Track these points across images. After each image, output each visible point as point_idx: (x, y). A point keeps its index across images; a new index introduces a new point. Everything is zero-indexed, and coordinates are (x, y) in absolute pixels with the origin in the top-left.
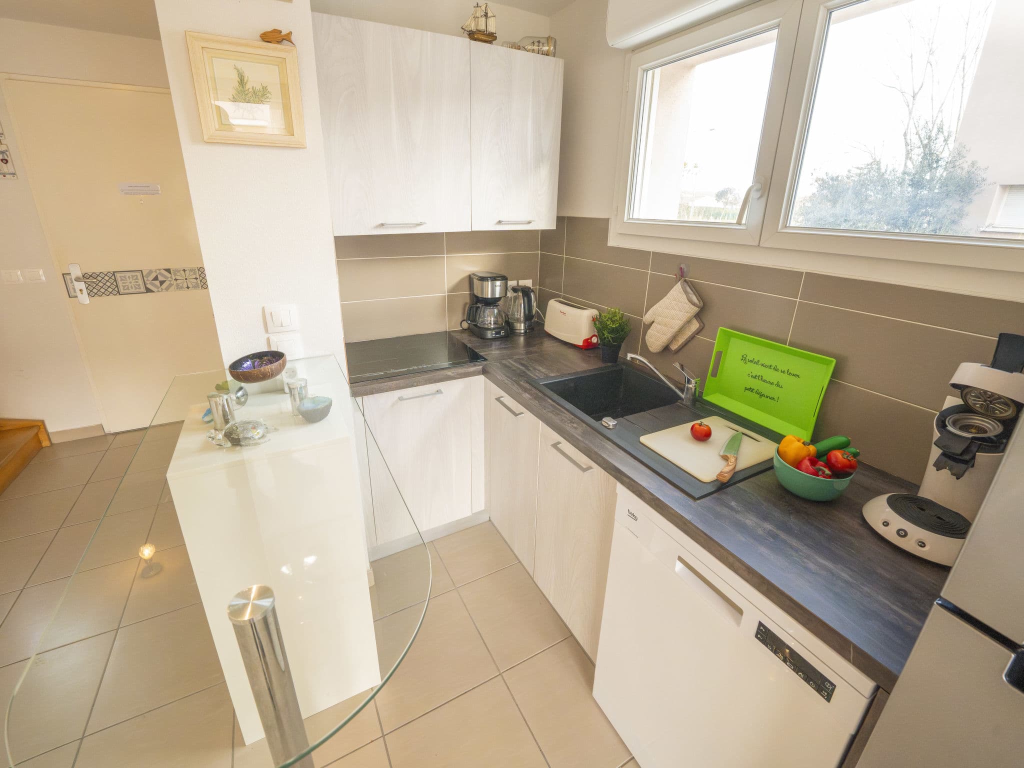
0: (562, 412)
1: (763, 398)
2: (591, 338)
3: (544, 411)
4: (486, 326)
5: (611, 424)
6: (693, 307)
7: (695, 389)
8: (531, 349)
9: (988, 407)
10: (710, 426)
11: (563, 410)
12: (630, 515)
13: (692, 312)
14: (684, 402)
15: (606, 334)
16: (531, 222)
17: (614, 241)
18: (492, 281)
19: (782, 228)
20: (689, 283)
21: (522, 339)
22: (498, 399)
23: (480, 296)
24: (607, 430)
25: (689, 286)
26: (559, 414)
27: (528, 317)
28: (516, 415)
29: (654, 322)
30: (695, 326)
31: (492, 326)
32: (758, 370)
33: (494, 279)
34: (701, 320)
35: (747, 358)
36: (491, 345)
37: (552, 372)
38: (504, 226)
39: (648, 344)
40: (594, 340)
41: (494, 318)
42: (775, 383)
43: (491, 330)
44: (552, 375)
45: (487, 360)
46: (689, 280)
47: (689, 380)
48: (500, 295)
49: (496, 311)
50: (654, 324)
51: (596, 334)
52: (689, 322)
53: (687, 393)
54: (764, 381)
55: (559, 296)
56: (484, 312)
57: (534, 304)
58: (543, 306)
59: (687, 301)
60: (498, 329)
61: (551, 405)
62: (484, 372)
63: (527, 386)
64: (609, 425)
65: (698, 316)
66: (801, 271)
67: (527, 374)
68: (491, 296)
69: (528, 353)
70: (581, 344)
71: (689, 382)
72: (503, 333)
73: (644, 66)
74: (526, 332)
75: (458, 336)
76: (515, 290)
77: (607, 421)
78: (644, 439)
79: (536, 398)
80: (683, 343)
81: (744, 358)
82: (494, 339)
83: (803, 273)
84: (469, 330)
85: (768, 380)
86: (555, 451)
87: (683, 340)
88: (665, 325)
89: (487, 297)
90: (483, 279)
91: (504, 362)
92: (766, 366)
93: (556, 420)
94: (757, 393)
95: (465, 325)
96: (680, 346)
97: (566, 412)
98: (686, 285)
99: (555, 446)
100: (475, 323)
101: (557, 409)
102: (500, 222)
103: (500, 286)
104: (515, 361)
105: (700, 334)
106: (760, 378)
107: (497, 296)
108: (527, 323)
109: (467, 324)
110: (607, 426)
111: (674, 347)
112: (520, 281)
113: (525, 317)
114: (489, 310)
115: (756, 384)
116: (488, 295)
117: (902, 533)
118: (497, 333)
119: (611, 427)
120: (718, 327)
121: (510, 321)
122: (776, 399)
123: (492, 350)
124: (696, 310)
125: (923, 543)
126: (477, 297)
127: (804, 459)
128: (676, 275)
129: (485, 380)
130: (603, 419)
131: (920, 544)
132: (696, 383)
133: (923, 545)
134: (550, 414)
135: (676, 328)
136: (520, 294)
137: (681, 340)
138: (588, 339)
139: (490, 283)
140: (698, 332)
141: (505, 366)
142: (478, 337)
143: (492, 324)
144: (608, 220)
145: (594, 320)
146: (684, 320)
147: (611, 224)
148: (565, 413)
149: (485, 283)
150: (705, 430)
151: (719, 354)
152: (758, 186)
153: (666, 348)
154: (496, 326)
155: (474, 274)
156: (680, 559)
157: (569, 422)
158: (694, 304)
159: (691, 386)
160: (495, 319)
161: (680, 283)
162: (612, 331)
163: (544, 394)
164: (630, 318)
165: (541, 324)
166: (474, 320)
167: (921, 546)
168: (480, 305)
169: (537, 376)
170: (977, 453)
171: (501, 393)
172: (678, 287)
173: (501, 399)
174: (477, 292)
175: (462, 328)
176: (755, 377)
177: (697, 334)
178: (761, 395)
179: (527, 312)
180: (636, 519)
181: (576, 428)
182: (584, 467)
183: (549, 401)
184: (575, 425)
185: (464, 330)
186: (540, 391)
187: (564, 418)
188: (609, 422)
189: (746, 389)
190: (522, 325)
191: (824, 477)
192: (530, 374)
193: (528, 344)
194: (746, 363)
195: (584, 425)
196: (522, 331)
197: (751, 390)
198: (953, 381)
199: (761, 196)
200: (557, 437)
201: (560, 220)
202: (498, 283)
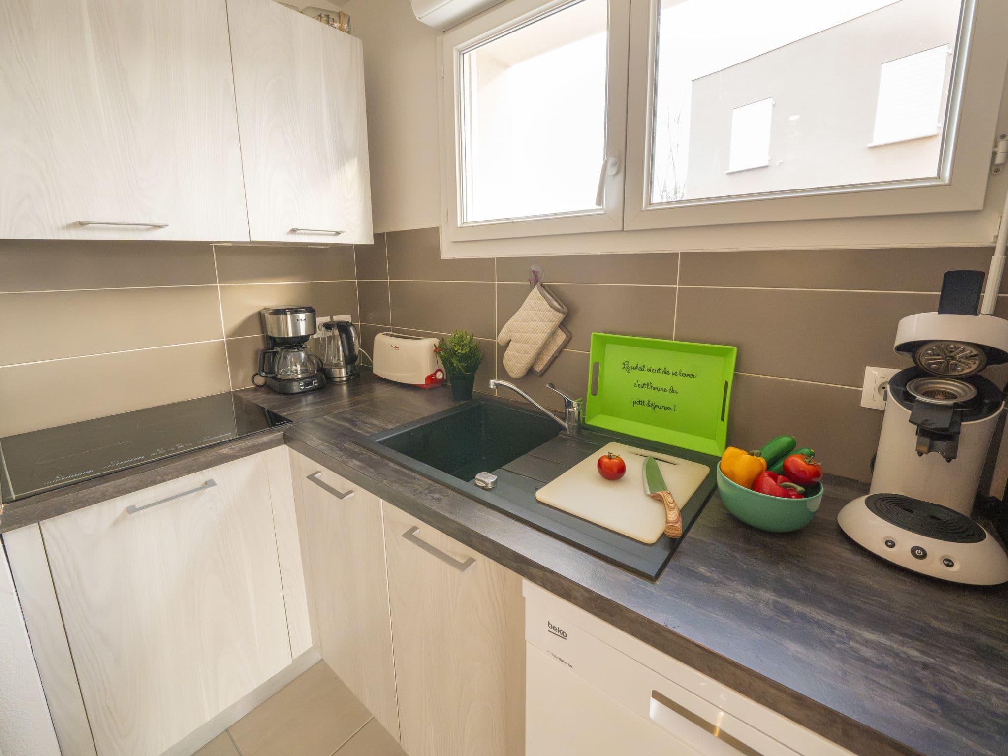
0: (414, 478)
1: (657, 409)
2: (435, 373)
3: (385, 482)
4: (290, 377)
5: (489, 482)
6: (557, 313)
7: (579, 413)
8: (358, 398)
9: (948, 364)
10: (621, 457)
11: (414, 474)
12: (552, 630)
13: (556, 319)
14: (568, 433)
15: (455, 363)
16: (340, 233)
17: (447, 252)
18: (292, 313)
19: (646, 206)
20: (546, 287)
21: (345, 388)
22: (312, 478)
23: (276, 335)
24: (485, 492)
25: (547, 291)
26: (409, 483)
27: (350, 359)
28: (341, 496)
29: (511, 340)
30: (561, 337)
31: (300, 376)
32: (645, 377)
33: (295, 311)
34: (567, 329)
35: (630, 365)
36: (300, 401)
37: (390, 422)
38: (300, 236)
39: (507, 369)
40: (440, 376)
41: (301, 366)
42: (668, 389)
43: (298, 381)
44: (390, 427)
45: (291, 421)
46: (547, 285)
47: (570, 403)
48: (306, 332)
49: (303, 355)
50: (511, 343)
51: (442, 367)
52: (553, 334)
53: (569, 420)
54: (655, 389)
55: (389, 330)
56: (285, 358)
57: (356, 342)
58: (368, 344)
59: (549, 308)
60: (307, 379)
61: (396, 471)
62: (287, 440)
63: (356, 448)
64: (487, 484)
65: (563, 325)
66: (676, 252)
67: (353, 432)
68: (293, 334)
69: (354, 403)
70: (423, 382)
71: (570, 405)
72: (315, 383)
73: (460, 46)
74: (348, 380)
75: (250, 396)
76: (328, 326)
77: (483, 479)
78: (542, 494)
79: (371, 464)
80: (549, 360)
81: (626, 367)
82: (304, 393)
83: (678, 254)
84: (267, 388)
85: (659, 387)
86: (409, 543)
87: (549, 358)
88: (526, 342)
89: (286, 336)
90: (278, 312)
91: (316, 420)
92: (654, 371)
93: (405, 492)
94: (649, 404)
95: (260, 380)
96: (546, 365)
97: (419, 477)
98: (542, 289)
99: (410, 535)
100: (273, 375)
101: (405, 474)
102: (294, 231)
103: (305, 320)
104: (335, 416)
105: (567, 347)
106: (649, 386)
107: (303, 333)
108: (349, 367)
109: (263, 378)
110: (484, 485)
111: (539, 368)
112: (334, 317)
113: (346, 361)
114: (292, 354)
115: (646, 395)
116: (288, 333)
117: (920, 554)
118: (306, 385)
119: (490, 487)
120: (592, 333)
121: (325, 367)
122: (672, 408)
123: (300, 407)
124: (560, 316)
125: (950, 561)
126: (272, 339)
127: (760, 474)
128: (529, 281)
129: (290, 453)
130: (477, 477)
131: (946, 562)
132: (579, 405)
133: (950, 563)
134: (395, 486)
135: (540, 343)
136: (336, 332)
137: (547, 358)
138: (431, 376)
139: (289, 316)
140: (566, 344)
141: (319, 425)
142: (279, 393)
143: (299, 372)
144: (436, 230)
145: (437, 350)
146: (548, 332)
147: (441, 233)
148: (418, 479)
149: (282, 317)
150: (616, 462)
151: (596, 366)
152: (612, 160)
153: (530, 371)
154: (305, 375)
155: (265, 309)
156: (656, 695)
157: (426, 492)
158: (557, 310)
159: (571, 410)
160: (303, 367)
161: (536, 287)
162: (463, 358)
163: (384, 457)
164: (480, 342)
165: (368, 367)
166: (271, 371)
167: (948, 566)
168: (279, 349)
169: (368, 432)
170: (962, 423)
171: (315, 466)
172: (535, 292)
173: (316, 476)
174: (273, 332)
175: (255, 384)
176: (643, 386)
177: (564, 347)
178: (654, 407)
179: (347, 352)
180: (564, 636)
181: (438, 500)
182: (462, 561)
183: (391, 464)
184: (436, 496)
185: (258, 388)
186: (376, 453)
187: (418, 487)
188: (486, 479)
189: (634, 402)
190: (343, 370)
191: (797, 497)
192: (358, 431)
193: (353, 392)
194: (629, 371)
195: (450, 492)
196: (344, 379)
197: (641, 402)
198: (899, 341)
199: (617, 173)
200: (409, 520)
201: (377, 237)
202: (302, 316)
